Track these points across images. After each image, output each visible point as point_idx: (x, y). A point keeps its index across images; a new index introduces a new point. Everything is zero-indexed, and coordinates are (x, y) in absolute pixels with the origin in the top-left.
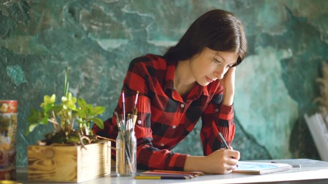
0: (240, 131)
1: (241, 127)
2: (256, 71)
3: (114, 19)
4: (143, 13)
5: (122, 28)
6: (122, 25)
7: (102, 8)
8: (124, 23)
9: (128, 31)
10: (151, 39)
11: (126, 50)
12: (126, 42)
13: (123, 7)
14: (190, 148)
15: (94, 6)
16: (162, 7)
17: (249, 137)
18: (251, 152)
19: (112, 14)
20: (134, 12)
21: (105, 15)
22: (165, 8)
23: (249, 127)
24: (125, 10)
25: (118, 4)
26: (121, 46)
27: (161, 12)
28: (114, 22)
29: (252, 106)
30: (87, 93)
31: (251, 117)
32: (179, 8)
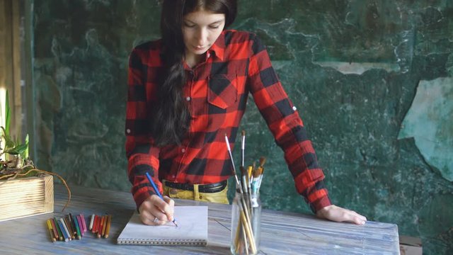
0: (421, 162)
1: (422, 158)
2: (446, 95)
3: (278, 41)
4: (309, 34)
5: (286, 50)
6: (286, 47)
7: (266, 31)
8: (288, 45)
9: (292, 52)
10: (315, 60)
11: (290, 71)
12: (289, 63)
13: (287, 29)
14: (357, 174)
15: (259, 30)
16: (329, 27)
17: (432, 169)
18: (434, 187)
19: (275, 37)
20: (298, 33)
21: (269, 38)
22: (332, 26)
23: (433, 159)
24: (288, 32)
25: (283, 27)
26: (284, 68)
27: (328, 32)
28: (277, 44)
29: (437, 135)
30: (251, 112)
31: (437, 147)
32: (349, 27)
